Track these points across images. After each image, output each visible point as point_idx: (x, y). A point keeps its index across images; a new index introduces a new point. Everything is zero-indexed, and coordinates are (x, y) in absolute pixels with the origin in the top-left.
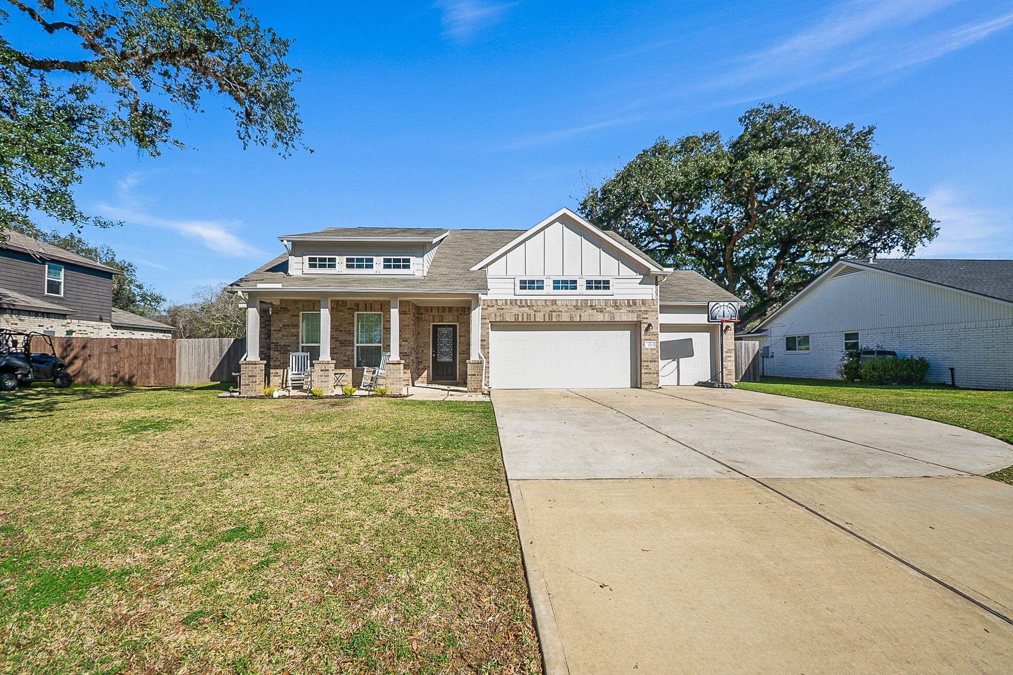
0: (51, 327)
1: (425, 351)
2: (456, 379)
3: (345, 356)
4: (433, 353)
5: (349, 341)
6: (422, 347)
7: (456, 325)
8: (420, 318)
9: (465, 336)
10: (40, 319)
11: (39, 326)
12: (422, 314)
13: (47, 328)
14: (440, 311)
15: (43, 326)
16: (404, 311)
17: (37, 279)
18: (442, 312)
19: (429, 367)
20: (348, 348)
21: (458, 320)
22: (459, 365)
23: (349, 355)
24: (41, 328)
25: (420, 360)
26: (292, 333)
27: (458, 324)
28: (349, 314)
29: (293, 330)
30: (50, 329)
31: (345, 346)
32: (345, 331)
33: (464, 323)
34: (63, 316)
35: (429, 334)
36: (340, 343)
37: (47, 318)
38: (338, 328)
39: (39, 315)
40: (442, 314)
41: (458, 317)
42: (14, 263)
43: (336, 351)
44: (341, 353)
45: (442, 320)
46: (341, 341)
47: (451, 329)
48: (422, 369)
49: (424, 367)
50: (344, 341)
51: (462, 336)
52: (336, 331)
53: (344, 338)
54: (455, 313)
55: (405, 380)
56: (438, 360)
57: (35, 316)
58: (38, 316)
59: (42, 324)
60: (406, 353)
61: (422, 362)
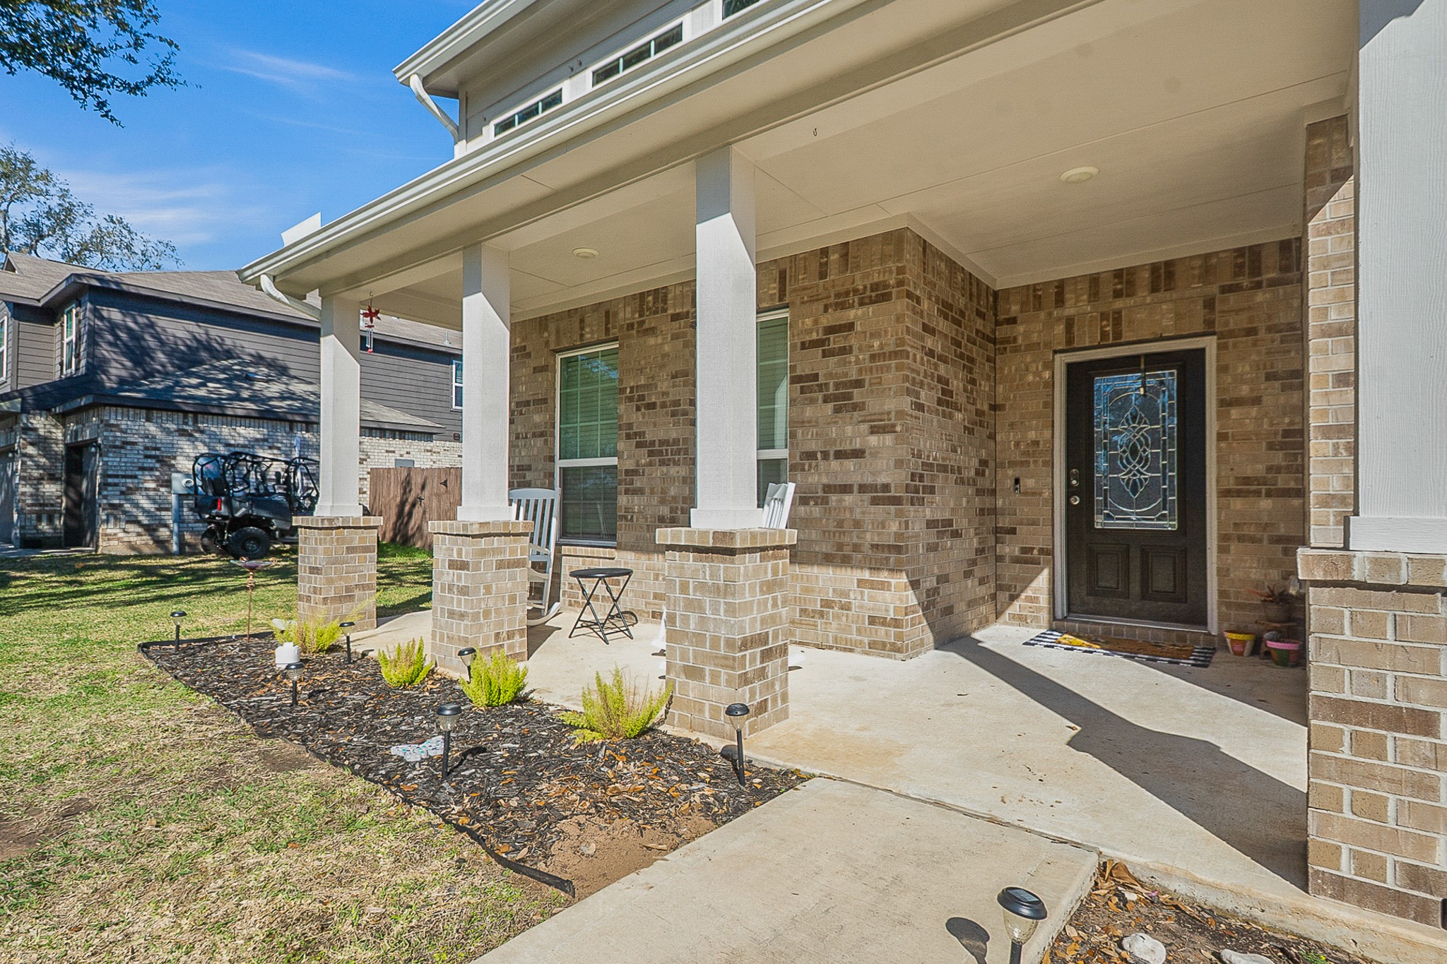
0: (408, 453)
1: (1028, 483)
2: (1203, 622)
3: (662, 501)
4: (1070, 491)
5: (676, 442)
6: (1012, 464)
7: (1201, 352)
8: (1007, 341)
9: (1257, 401)
10: (391, 441)
11: (387, 451)
12: (1013, 321)
13: (401, 456)
14: (1107, 289)
15: (394, 452)
16: (875, 287)
17: (441, 386)
18: (1118, 294)
19: (1050, 552)
20: (673, 470)
21: (1210, 323)
22: (1222, 550)
23: (674, 498)
24: (390, 454)
25: (1004, 522)
26: (536, 426)
27: (1210, 344)
28: (675, 337)
29: (537, 418)
30: (406, 457)
31: (662, 463)
32: (663, 405)
33: (1251, 332)
34: (427, 436)
35: (1050, 405)
36: (651, 454)
37: (400, 439)
38: (642, 398)
39: (387, 434)
40: (1119, 304)
41: (1209, 304)
42: (407, 364)
43: (638, 484)
44: (652, 492)
45: (1118, 335)
46: (652, 443)
47: (1170, 376)
48: (1016, 560)
49: (1025, 550)
50: (662, 443)
51: (1238, 402)
52: (638, 409)
53: (661, 435)
54: (1197, 289)
55: (884, 622)
56: (1099, 522)
57: (381, 437)
58: (385, 436)
59: (392, 449)
60: (886, 487)
61: (1012, 531)
